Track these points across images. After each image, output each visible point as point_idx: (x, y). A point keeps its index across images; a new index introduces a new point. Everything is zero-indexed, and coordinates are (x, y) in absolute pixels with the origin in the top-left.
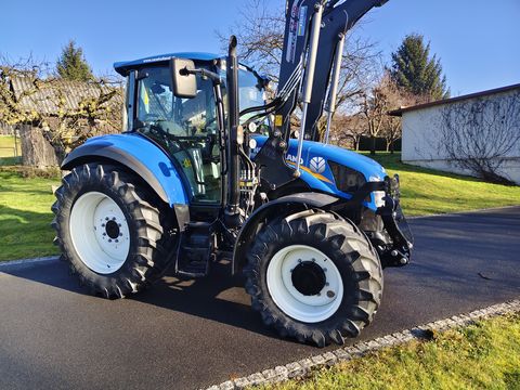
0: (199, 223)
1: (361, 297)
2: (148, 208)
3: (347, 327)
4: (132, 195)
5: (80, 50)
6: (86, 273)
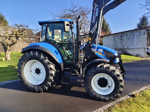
0: (67, 68)
1: (120, 87)
2: (52, 64)
3: (116, 95)
4: (47, 61)
5: (4, 16)
6: (30, 85)
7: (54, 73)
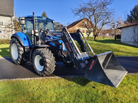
3: (44, 72)
4: (18, 44)
7: (21, 53)
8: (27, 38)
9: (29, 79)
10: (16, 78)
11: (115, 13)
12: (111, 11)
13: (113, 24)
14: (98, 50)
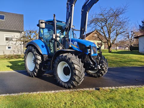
1: (74, 74)
2: (38, 55)
3: (72, 83)
4: (35, 52)
7: (39, 62)
8: (45, 45)
9: (53, 92)
10: (36, 91)
11: (130, 22)
12: (125, 20)
13: (127, 35)
14: (117, 61)
